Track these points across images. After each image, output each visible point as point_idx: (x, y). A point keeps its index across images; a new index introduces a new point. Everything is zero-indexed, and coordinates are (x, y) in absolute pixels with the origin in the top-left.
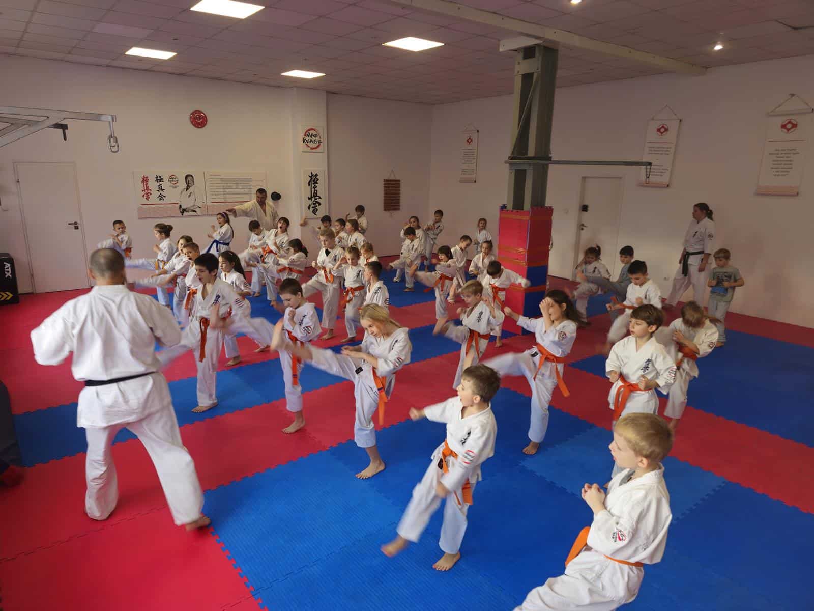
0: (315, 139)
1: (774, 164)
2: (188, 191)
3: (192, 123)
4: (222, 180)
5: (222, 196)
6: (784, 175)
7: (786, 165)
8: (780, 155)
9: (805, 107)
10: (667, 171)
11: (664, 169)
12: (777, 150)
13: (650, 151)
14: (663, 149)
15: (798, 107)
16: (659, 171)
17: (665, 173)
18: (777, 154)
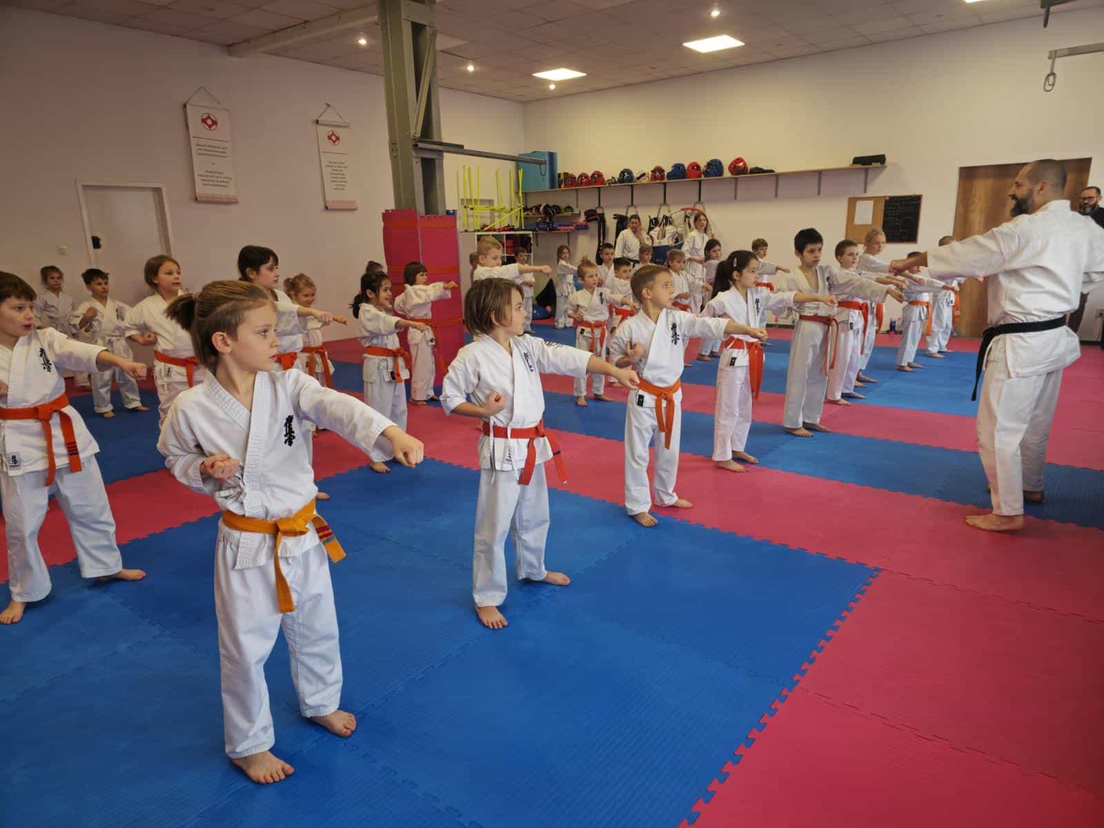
1: (332, 178)
6: (343, 189)
7: (341, 178)
8: (334, 168)
9: (340, 120)
10: (230, 180)
11: (227, 178)
12: (331, 162)
13: (199, 149)
14: (217, 149)
15: (336, 119)
16: (219, 180)
17: (228, 182)
18: (332, 166)
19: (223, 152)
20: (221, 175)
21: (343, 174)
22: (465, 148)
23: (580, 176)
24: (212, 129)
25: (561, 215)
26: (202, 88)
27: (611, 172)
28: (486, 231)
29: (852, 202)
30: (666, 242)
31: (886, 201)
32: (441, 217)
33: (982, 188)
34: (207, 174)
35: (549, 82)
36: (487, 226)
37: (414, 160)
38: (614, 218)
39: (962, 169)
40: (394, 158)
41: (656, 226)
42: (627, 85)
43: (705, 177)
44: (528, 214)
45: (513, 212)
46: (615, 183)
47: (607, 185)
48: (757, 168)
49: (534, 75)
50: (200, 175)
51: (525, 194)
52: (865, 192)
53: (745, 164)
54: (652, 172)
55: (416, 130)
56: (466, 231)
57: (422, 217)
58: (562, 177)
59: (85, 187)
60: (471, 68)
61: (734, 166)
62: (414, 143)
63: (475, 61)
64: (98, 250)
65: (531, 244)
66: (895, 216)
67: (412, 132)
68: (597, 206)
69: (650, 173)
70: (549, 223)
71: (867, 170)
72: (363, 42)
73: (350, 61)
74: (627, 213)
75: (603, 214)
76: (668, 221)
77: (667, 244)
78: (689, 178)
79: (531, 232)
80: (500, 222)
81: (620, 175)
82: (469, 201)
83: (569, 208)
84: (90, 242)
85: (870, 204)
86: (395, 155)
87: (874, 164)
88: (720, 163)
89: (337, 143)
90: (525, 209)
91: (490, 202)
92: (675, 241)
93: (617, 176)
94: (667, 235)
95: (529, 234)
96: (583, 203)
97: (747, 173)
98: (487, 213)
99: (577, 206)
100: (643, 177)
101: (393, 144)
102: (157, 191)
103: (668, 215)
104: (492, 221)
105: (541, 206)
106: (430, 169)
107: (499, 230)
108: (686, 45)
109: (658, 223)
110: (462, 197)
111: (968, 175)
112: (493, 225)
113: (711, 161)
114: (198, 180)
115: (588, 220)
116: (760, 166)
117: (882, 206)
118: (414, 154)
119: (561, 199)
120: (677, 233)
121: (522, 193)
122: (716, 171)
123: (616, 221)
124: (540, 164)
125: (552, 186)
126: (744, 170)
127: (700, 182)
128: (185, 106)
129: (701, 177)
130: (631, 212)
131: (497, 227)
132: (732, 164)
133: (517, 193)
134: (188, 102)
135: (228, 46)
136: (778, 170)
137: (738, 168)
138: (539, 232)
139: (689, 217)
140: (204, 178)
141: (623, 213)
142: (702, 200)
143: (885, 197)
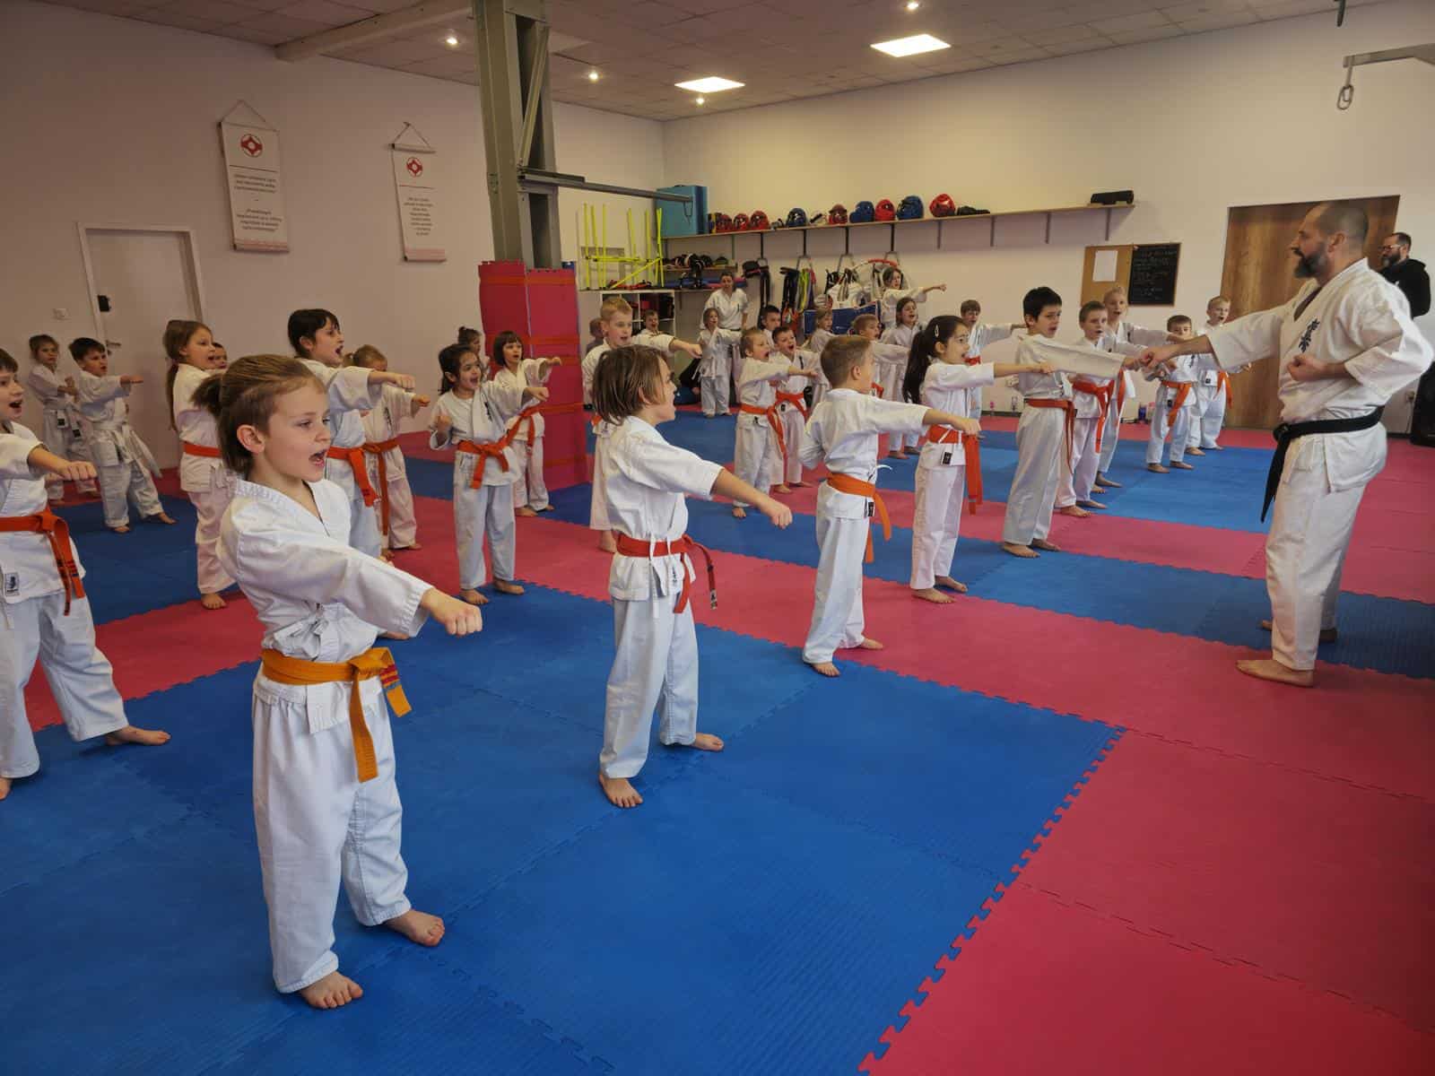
1: (413, 219)
6: (426, 234)
7: (425, 220)
8: (415, 206)
9: (423, 144)
10: (279, 222)
11: (274, 219)
12: (411, 199)
13: (238, 182)
14: (263, 182)
15: (417, 143)
16: (265, 221)
17: (276, 225)
18: (413, 204)
19: (271, 186)
20: (269, 216)
21: (427, 215)
22: (587, 181)
23: (737, 218)
24: (255, 154)
25: (712, 268)
26: (240, 101)
27: (777, 212)
28: (614, 289)
29: (1091, 252)
30: (851, 303)
31: (1134, 252)
32: (555, 271)
33: (1258, 235)
34: (249, 214)
35: (695, 95)
36: (616, 282)
37: (520, 197)
38: (781, 273)
39: (1232, 210)
40: (494, 194)
41: (835, 283)
42: (797, 99)
43: (900, 219)
44: (669, 268)
45: (650, 264)
46: (783, 226)
47: (772, 229)
48: (966, 208)
49: (677, 85)
50: (239, 216)
51: (665, 241)
52: (1107, 239)
53: (951, 203)
54: (831, 212)
55: (522, 156)
56: (588, 289)
57: (530, 271)
58: (713, 219)
59: (90, 231)
60: (594, 76)
61: (938, 205)
62: (520, 173)
63: (599, 66)
64: (106, 314)
65: (673, 307)
66: (1147, 271)
67: (518, 158)
68: (760, 255)
69: (829, 214)
70: (695, 279)
71: (1109, 210)
72: (452, 41)
73: (437, 67)
74: (798, 265)
75: (767, 267)
76: (851, 276)
77: (850, 307)
78: (876, 220)
79: (672, 291)
80: (633, 278)
81: (789, 216)
82: (592, 250)
83: (722, 259)
84: (96, 303)
85: (1114, 254)
86: (494, 189)
87: (1119, 204)
88: (919, 201)
89: (419, 173)
90: (665, 261)
91: (620, 251)
92: (860, 302)
93: (785, 218)
94: (851, 295)
95: (670, 294)
96: (741, 252)
97: (953, 215)
98: (616, 265)
99: (733, 258)
100: (819, 220)
101: (492, 176)
102: (184, 236)
103: (851, 269)
104: (623, 275)
105: (685, 256)
106: (541, 208)
107: (631, 288)
108: (873, 46)
109: (838, 278)
110: (583, 244)
111: (1240, 217)
112: (621, 282)
113: (908, 198)
114: (236, 220)
115: (747, 275)
116: (970, 206)
117: (1129, 257)
118: (520, 189)
119: (713, 247)
120: (863, 292)
121: (662, 240)
122: (914, 211)
123: (783, 276)
124: (684, 202)
125: (701, 231)
126: (949, 211)
127: (893, 226)
128: (219, 125)
129: (893, 219)
130: (803, 265)
131: (628, 284)
132: (934, 202)
133: (655, 239)
134: (223, 119)
135: (277, 46)
136: (993, 211)
137: (943, 208)
138: (686, 290)
139: (878, 272)
140: (245, 219)
141: (793, 267)
142: (895, 250)
143: (1133, 246)
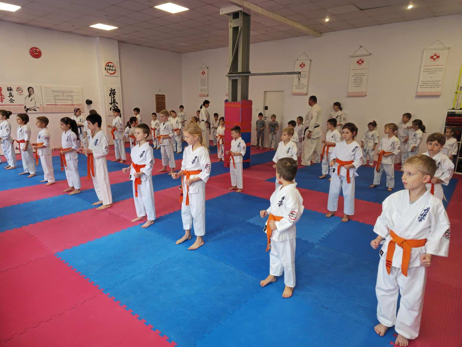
0: (112, 68)
1: (355, 81)
2: (30, 97)
3: (31, 55)
4: (53, 91)
5: (53, 101)
7: (360, 81)
8: (357, 77)
9: (367, 52)
12: (356, 74)
15: (364, 53)
19: (305, 76)
20: (303, 85)
21: (362, 79)
114: (294, 87)
118: (229, 79)
140: (297, 86)
